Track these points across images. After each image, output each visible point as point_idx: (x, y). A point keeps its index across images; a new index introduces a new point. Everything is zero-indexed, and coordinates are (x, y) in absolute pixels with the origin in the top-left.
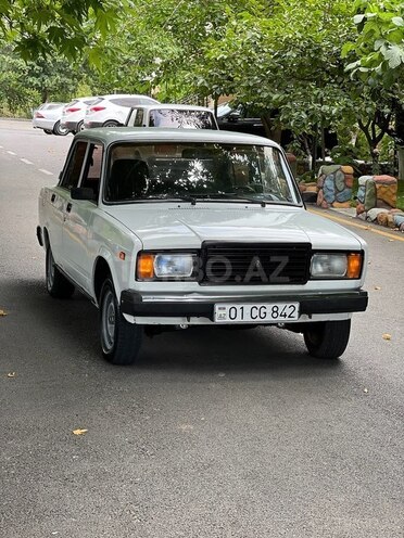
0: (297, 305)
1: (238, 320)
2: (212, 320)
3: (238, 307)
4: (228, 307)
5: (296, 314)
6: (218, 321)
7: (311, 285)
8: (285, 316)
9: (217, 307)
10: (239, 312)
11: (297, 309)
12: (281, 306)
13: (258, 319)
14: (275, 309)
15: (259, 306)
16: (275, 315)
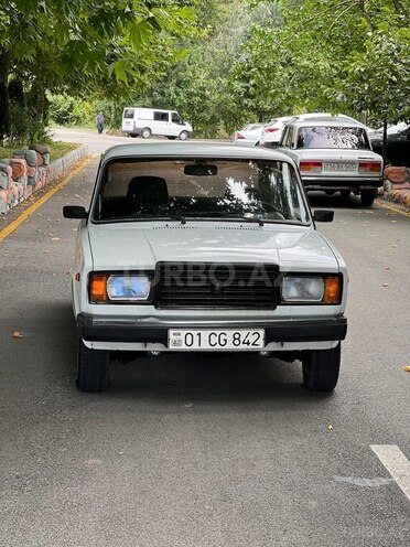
0: (262, 332)
1: (195, 347)
2: (167, 346)
3: (195, 333)
4: (184, 332)
5: (261, 342)
6: (172, 347)
7: (281, 311)
8: (248, 343)
9: (171, 332)
10: (196, 338)
11: (262, 336)
12: (243, 333)
13: (218, 347)
14: (237, 336)
15: (218, 332)
16: (237, 342)
